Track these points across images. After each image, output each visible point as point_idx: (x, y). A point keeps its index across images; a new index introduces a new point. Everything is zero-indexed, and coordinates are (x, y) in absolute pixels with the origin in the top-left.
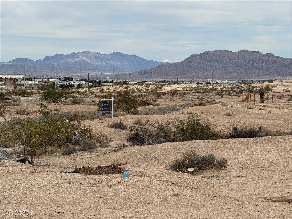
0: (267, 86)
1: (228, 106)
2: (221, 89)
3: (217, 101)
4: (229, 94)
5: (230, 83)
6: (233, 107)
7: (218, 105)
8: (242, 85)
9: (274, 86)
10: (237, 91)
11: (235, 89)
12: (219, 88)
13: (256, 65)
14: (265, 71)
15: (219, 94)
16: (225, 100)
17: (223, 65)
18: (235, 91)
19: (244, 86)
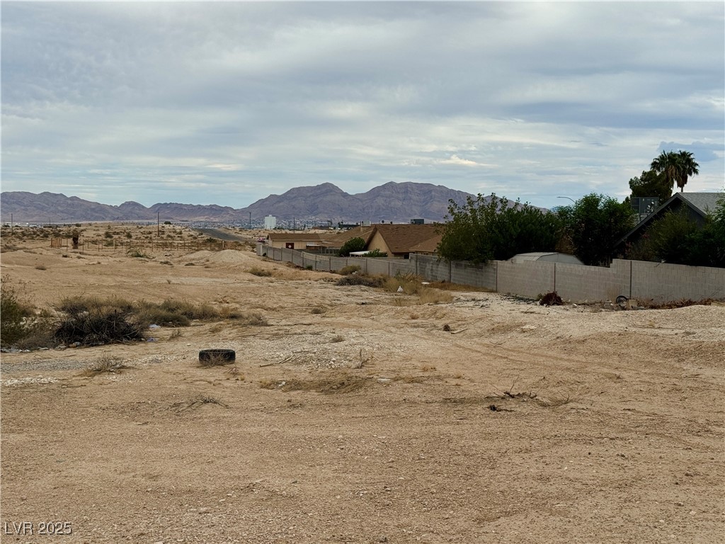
0: (75, 230)
1: (34, 253)
2: (22, 232)
3: (19, 246)
4: (33, 238)
5: (31, 226)
6: (41, 254)
7: (22, 251)
8: (46, 229)
9: (82, 231)
10: (41, 235)
11: (38, 233)
12: (19, 231)
13: (59, 208)
14: (71, 214)
15: (21, 239)
16: (29, 244)
17: (23, 208)
18: (38, 235)
19: (49, 230)
